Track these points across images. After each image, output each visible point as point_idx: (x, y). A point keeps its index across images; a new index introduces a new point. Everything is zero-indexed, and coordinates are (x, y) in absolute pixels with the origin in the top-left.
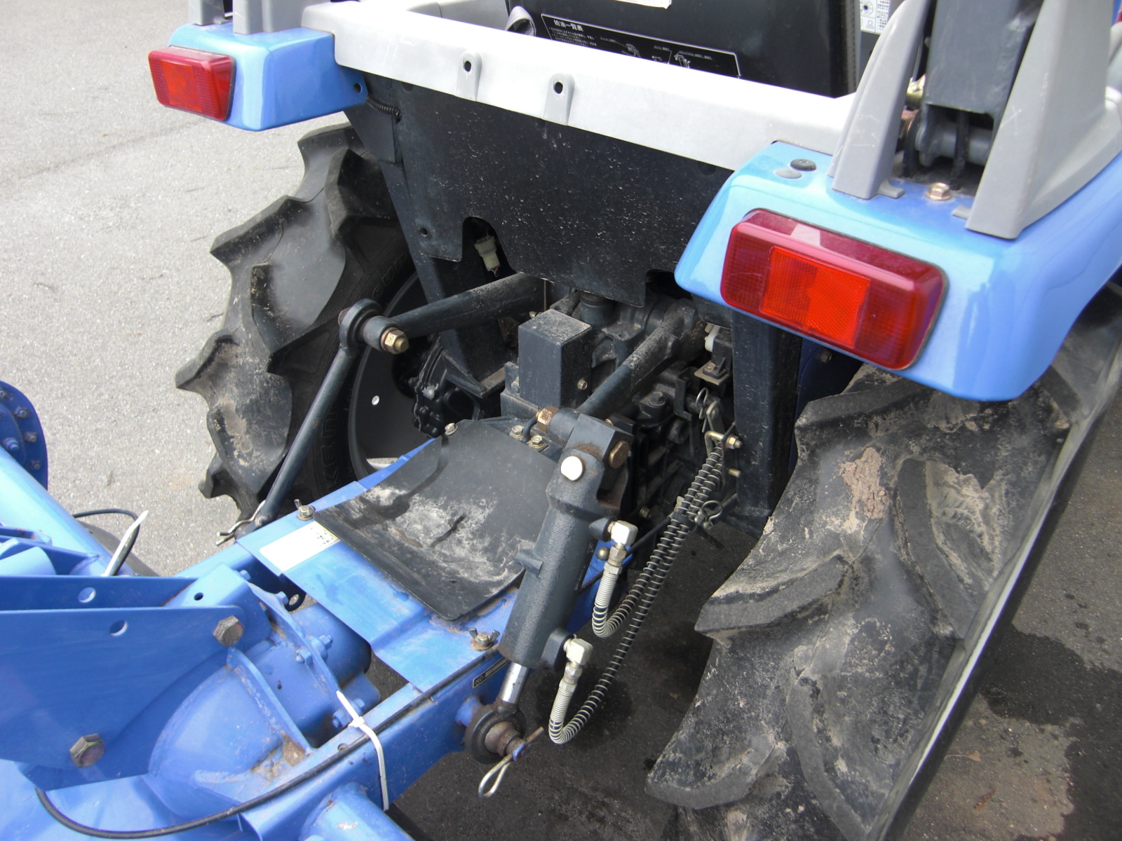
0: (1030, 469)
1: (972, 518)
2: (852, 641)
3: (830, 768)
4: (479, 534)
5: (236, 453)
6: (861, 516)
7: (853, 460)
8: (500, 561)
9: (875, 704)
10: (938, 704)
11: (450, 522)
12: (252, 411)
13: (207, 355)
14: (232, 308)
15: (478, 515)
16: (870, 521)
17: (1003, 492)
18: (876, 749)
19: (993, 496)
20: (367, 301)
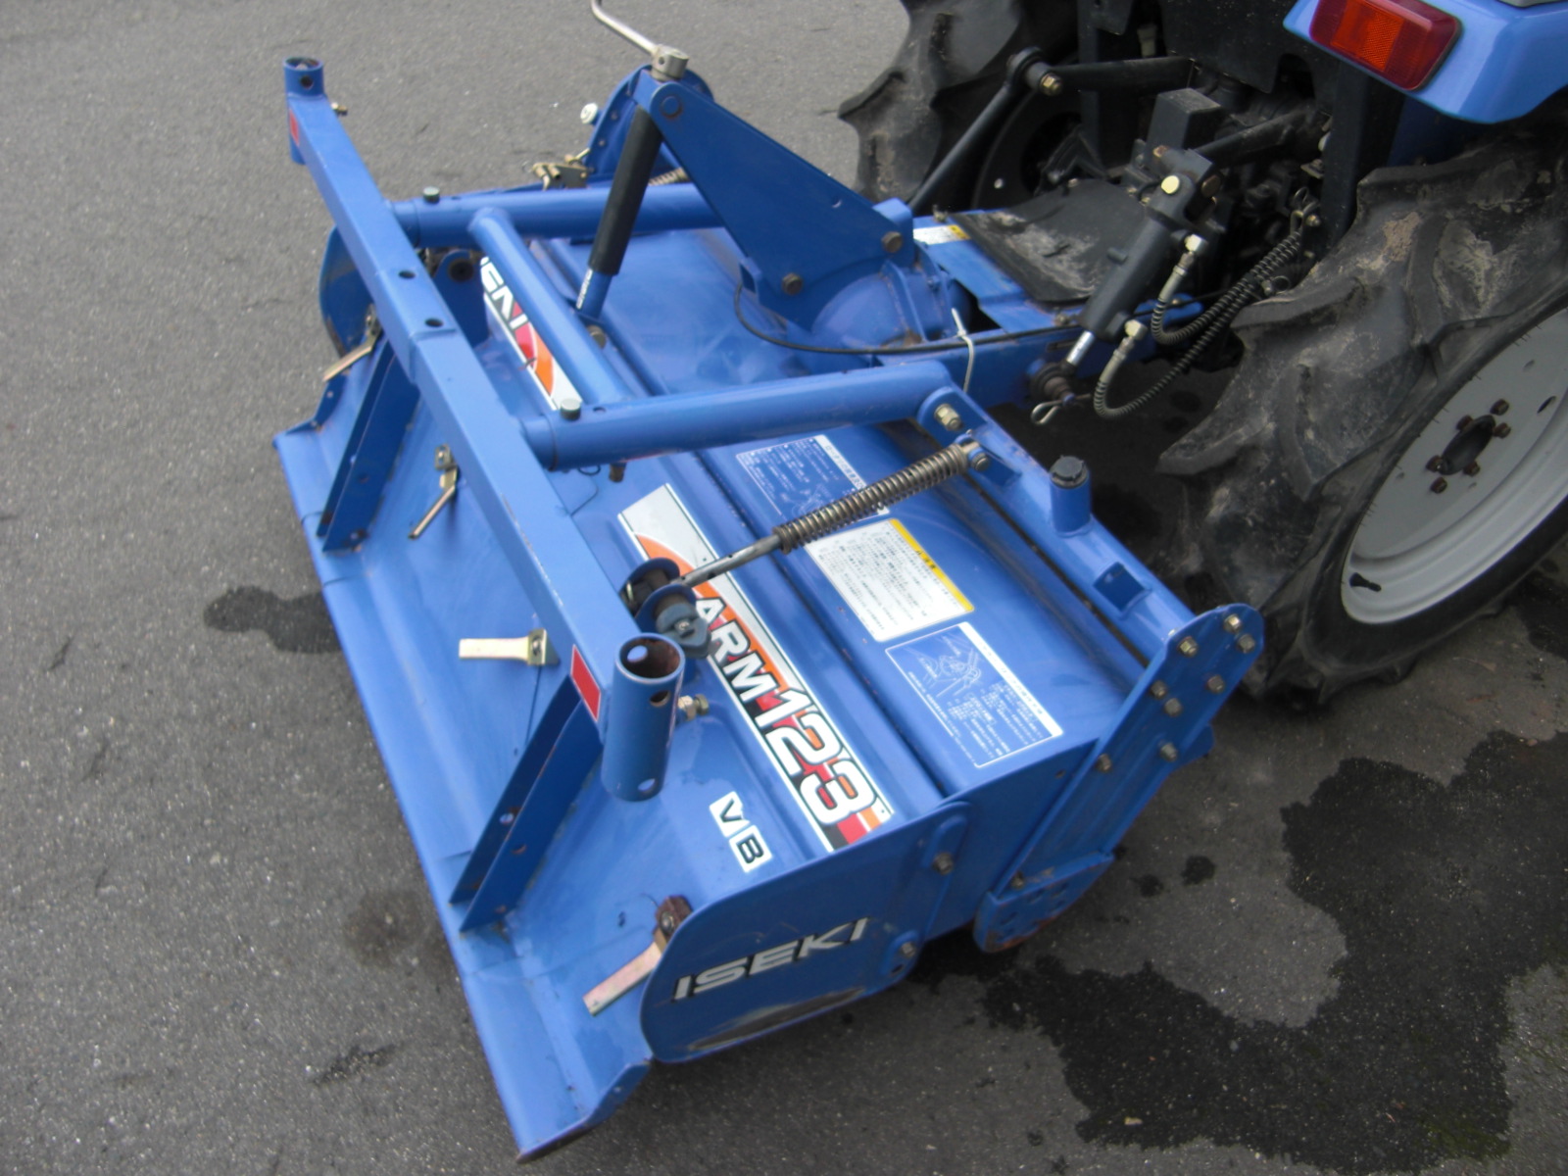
0: (1543, 249)
1: (1476, 274)
2: (1347, 348)
3: (1300, 432)
4: (1079, 259)
5: (879, 179)
6: (1386, 259)
7: (1397, 219)
8: (1090, 279)
9: (1351, 399)
10: (1403, 417)
11: (1056, 247)
12: (904, 145)
13: (877, 86)
14: (906, 51)
15: (1081, 247)
16: (1393, 262)
17: (1512, 261)
18: (1342, 435)
19: (1501, 263)
20: (1036, 49)
